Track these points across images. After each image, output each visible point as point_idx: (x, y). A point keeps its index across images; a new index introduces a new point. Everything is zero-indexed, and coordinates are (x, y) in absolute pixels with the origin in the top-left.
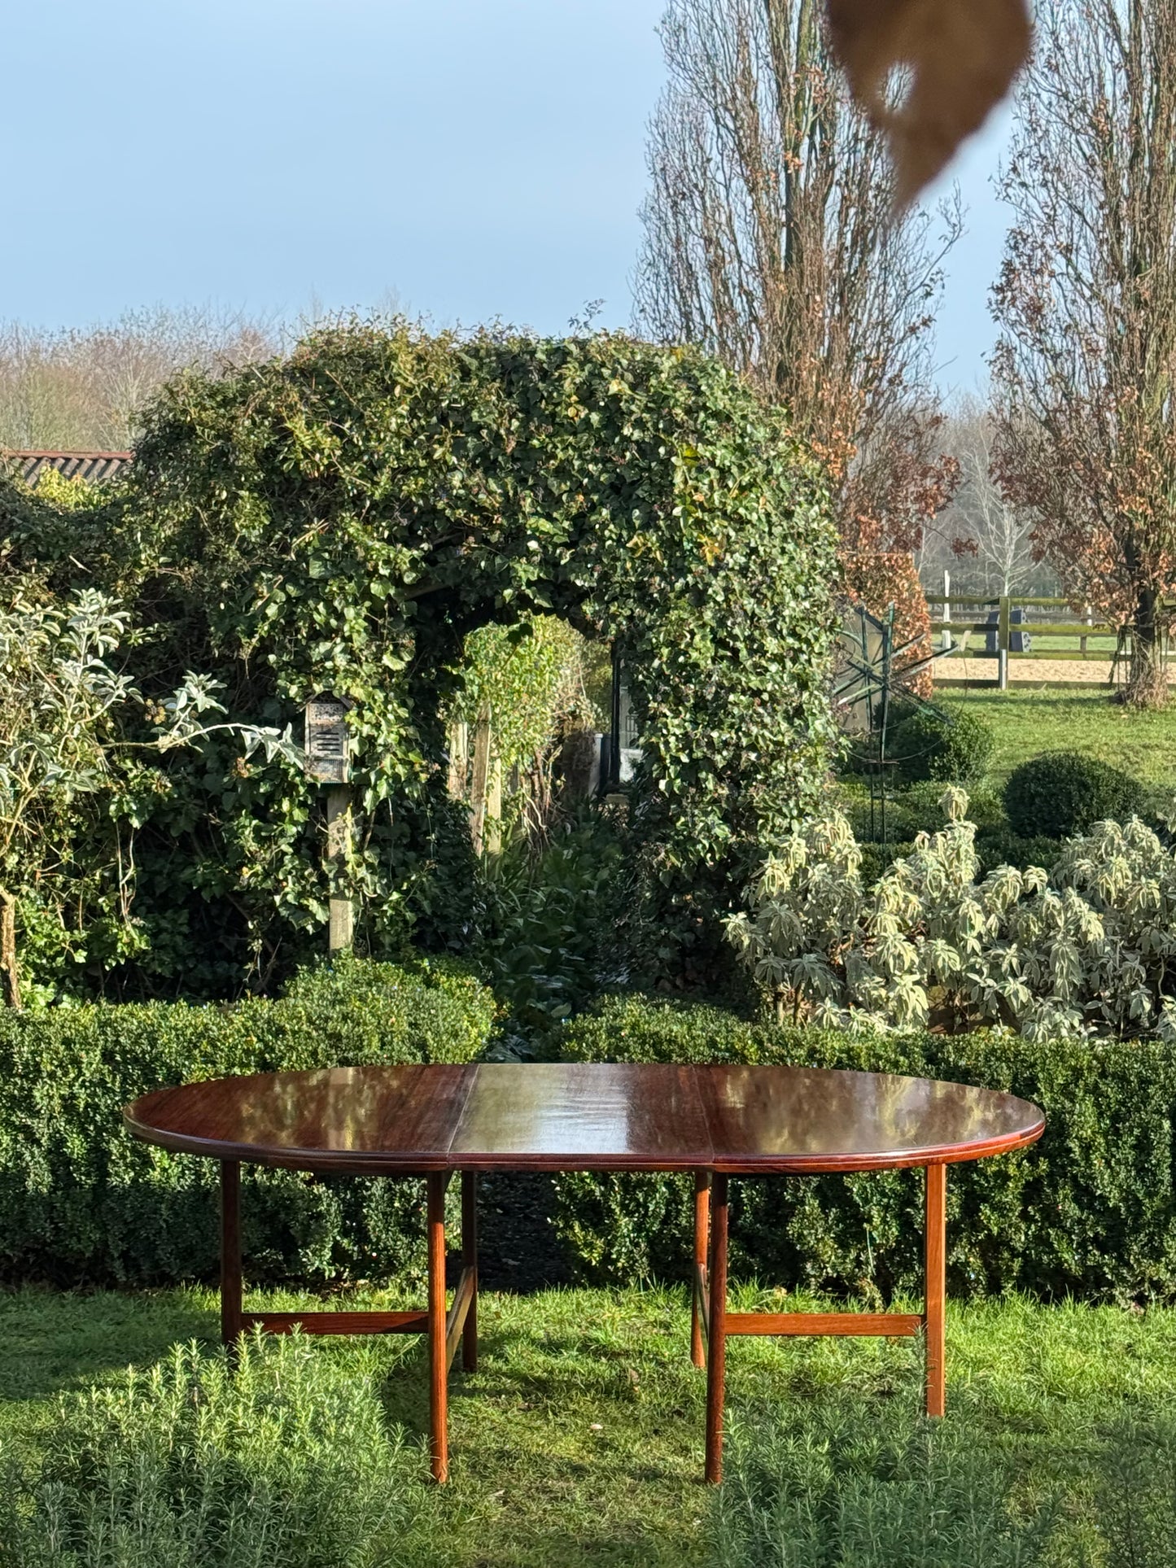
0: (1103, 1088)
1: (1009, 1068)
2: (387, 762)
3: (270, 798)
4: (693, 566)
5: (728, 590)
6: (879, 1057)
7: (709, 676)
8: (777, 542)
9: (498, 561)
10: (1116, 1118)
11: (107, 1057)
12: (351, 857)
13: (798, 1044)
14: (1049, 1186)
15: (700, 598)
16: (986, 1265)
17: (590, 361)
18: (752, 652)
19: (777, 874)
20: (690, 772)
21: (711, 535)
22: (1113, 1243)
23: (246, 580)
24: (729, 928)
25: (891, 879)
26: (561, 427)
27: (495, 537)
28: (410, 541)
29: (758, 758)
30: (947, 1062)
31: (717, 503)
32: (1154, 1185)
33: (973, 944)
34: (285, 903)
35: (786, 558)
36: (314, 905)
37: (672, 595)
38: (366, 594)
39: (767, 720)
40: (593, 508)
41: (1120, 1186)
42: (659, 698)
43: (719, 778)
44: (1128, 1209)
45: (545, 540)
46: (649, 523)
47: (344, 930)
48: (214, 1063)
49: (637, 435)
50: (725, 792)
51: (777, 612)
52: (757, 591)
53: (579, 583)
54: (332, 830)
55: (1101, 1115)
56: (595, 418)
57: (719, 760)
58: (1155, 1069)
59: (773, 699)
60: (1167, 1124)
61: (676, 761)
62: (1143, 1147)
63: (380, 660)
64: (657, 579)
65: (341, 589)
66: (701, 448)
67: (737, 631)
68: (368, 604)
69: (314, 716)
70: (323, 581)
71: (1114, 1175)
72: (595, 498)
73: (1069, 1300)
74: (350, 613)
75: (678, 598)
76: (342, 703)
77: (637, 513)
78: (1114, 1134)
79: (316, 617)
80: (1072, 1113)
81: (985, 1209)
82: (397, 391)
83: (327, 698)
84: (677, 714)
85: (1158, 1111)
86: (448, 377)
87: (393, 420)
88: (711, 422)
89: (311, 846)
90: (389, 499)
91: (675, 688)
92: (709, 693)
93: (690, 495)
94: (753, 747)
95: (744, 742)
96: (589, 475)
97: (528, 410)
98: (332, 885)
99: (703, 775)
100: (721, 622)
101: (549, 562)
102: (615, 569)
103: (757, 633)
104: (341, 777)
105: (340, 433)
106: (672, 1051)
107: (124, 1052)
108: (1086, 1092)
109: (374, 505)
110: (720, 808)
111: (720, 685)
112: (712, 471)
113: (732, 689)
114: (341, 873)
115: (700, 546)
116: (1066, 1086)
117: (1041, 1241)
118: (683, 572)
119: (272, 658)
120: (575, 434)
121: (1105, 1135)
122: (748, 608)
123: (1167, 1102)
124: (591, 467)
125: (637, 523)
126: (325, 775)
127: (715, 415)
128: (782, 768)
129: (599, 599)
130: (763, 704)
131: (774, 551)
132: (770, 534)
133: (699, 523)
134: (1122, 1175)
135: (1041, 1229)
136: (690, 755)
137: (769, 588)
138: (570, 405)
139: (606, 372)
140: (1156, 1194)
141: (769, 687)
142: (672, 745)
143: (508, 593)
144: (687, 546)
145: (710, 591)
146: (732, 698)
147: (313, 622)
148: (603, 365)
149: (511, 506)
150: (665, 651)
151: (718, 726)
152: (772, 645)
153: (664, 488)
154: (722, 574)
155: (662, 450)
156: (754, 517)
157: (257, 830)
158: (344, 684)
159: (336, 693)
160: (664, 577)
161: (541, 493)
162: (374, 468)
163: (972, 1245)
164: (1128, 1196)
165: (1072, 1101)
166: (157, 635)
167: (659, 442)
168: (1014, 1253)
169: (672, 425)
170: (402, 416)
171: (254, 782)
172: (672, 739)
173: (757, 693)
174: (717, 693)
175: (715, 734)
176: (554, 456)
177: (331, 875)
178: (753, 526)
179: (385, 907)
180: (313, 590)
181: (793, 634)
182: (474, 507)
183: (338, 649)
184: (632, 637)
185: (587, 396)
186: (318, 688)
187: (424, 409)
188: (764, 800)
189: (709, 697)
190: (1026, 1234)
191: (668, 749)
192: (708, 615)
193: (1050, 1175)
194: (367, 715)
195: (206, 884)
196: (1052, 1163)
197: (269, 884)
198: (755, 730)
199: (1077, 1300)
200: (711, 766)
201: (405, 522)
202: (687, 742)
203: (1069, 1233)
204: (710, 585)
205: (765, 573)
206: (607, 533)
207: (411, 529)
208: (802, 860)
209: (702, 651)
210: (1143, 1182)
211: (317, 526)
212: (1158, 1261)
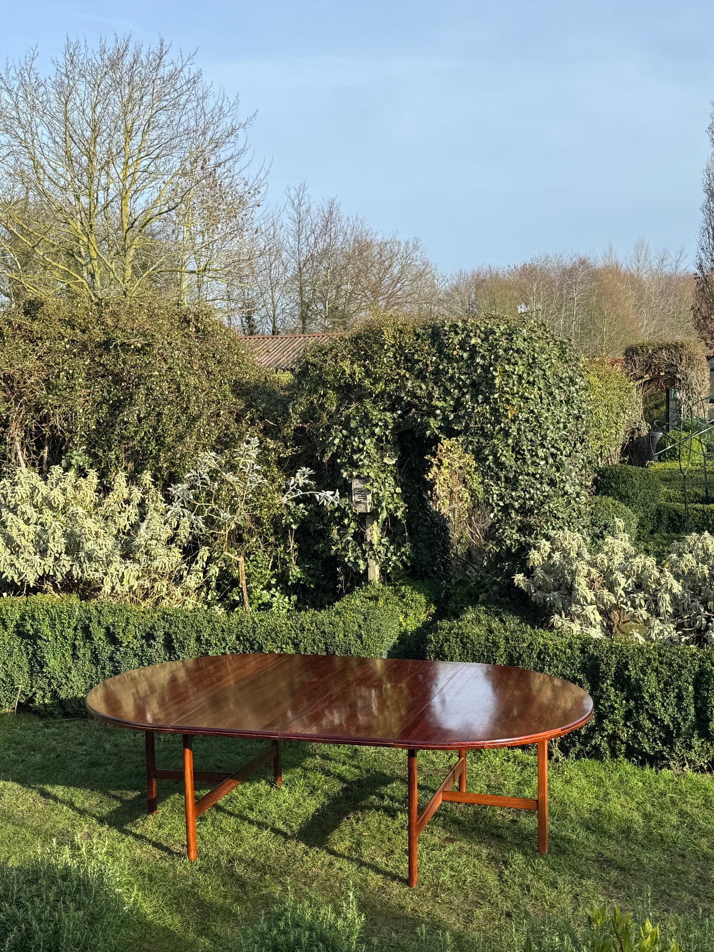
0: (660, 669)
1: (616, 657)
2: (384, 504)
3: (341, 518)
4: (503, 420)
5: (519, 430)
6: (558, 649)
7: (511, 467)
8: (545, 407)
9: (425, 418)
10: (666, 684)
11: (238, 638)
12: (375, 541)
13: (524, 641)
14: (636, 713)
15: (507, 434)
16: (610, 746)
17: (466, 330)
18: (532, 456)
19: (535, 557)
20: (505, 509)
21: (513, 405)
22: (668, 741)
23: (328, 428)
24: (515, 581)
25: (581, 562)
26: (450, 359)
27: (425, 408)
28: (393, 410)
29: (534, 503)
30: (588, 653)
31: (515, 391)
32: (686, 716)
33: (621, 592)
34: (349, 561)
35: (550, 413)
36: (361, 562)
37: (495, 433)
38: (373, 434)
39: (539, 486)
40: (464, 394)
41: (670, 715)
42: (489, 478)
43: (517, 511)
44: (674, 726)
45: (443, 410)
46: (486, 400)
47: (374, 572)
48: (276, 643)
49: (481, 362)
50: (519, 518)
51: (544, 437)
52: (533, 429)
53: (456, 428)
54: (368, 531)
55: (659, 682)
56: (465, 355)
57: (517, 505)
58: (686, 661)
59: (541, 477)
60: (691, 688)
61: (498, 505)
62: (680, 698)
63: (383, 460)
64: (489, 425)
65: (364, 432)
66: (507, 367)
67: (524, 447)
68: (376, 437)
69: (356, 484)
70: (356, 428)
71: (666, 710)
72: (465, 390)
73: (648, 766)
74: (368, 441)
75: (497, 434)
76: (366, 479)
77: (481, 397)
78: (665, 691)
79: (354, 443)
80: (643, 681)
81: (606, 721)
82: (386, 347)
83: (358, 477)
84: (498, 485)
85: (687, 681)
86: (408, 339)
87: (385, 359)
88: (515, 355)
89: (359, 537)
90: (383, 393)
91: (496, 474)
92: (511, 475)
93: (503, 388)
94: (532, 498)
95: (528, 496)
96: (462, 380)
97: (440, 351)
98: (367, 554)
99: (510, 511)
100: (517, 444)
101: (445, 418)
102: (470, 421)
103: (533, 448)
104: (367, 510)
105: (364, 366)
106: (468, 642)
107: (244, 636)
108: (652, 670)
109: (377, 396)
110: (517, 525)
111: (516, 472)
112: (514, 376)
113: (521, 474)
114: (371, 549)
115: (507, 410)
116: (643, 667)
117: (634, 736)
118: (499, 423)
119: (339, 461)
120: (457, 362)
121: (661, 691)
122: (529, 437)
123: (691, 677)
124: (462, 377)
125: (480, 401)
126: (360, 509)
127: (518, 351)
128: (547, 508)
129: (465, 434)
130: (536, 479)
131: (543, 411)
132: (541, 402)
133: (507, 400)
134: (671, 710)
135: (634, 732)
136: (504, 503)
137: (540, 427)
138: (455, 349)
139: (472, 334)
140: (687, 720)
141: (540, 472)
142: (495, 499)
143: (428, 433)
144: (501, 410)
145: (510, 431)
146: (520, 477)
147: (353, 446)
148: (471, 331)
149: (430, 396)
150: (491, 457)
151: (515, 490)
152: (541, 452)
153: (491, 386)
154: (517, 422)
155: (492, 369)
156: (532, 396)
157: (339, 530)
158: (365, 472)
159: (362, 476)
160: (491, 425)
161: (442, 388)
162: (376, 381)
163: (603, 737)
164: (674, 720)
165: (645, 675)
166: (297, 451)
167: (491, 365)
168: (623, 743)
169: (497, 357)
170: (390, 357)
171: (333, 512)
172: (495, 496)
173: (534, 475)
174: (515, 475)
175: (514, 494)
176: (448, 372)
177: (367, 550)
178: (533, 400)
179: (390, 563)
180: (353, 432)
181: (553, 446)
182: (414, 395)
183: (362, 457)
184: (478, 451)
185: (463, 345)
186: (355, 474)
187: (399, 354)
188: (535, 523)
189: (511, 477)
190: (627, 734)
191: (493, 500)
192: (510, 441)
193: (636, 708)
194: (375, 484)
195: (323, 552)
196: (636, 703)
197: (343, 553)
198: (532, 491)
199: (651, 767)
200: (513, 507)
201: (388, 403)
202: (501, 497)
203: (647, 734)
204: (511, 428)
205: (538, 421)
206: (467, 406)
207: (393, 405)
208: (549, 550)
209: (507, 458)
210: (681, 714)
211: (354, 405)
212: (690, 750)
